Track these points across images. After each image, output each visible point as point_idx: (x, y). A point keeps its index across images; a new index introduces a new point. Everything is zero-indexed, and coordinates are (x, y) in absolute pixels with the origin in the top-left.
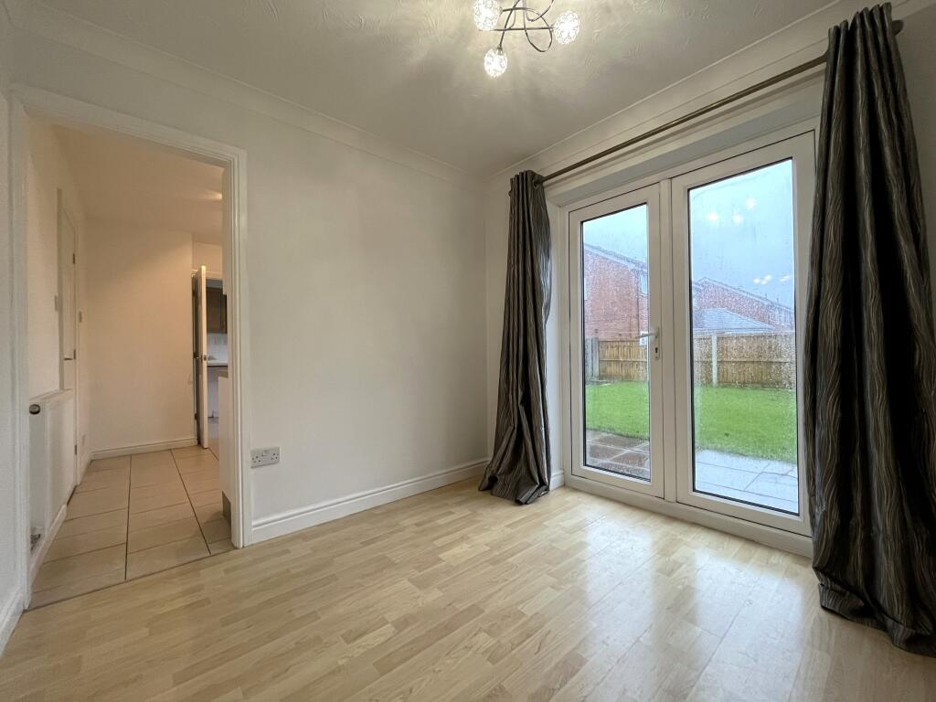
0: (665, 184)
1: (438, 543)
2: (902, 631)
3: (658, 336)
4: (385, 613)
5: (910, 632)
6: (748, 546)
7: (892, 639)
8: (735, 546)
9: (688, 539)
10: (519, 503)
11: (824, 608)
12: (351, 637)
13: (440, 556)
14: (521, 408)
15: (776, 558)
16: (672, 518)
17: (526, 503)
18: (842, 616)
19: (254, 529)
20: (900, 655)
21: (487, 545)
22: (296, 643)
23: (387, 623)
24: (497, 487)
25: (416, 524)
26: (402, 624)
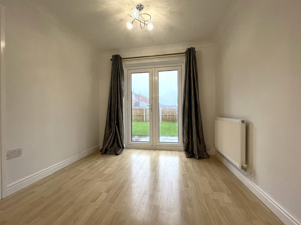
0: (153, 69)
1: (101, 170)
2: (197, 157)
3: (152, 106)
4: (100, 191)
5: (198, 156)
6: (171, 151)
7: (196, 159)
8: (169, 152)
9: (161, 153)
10: (117, 155)
11: (187, 157)
12: (93, 201)
13: (104, 173)
14: (116, 126)
15: (176, 152)
16: (155, 150)
17: (119, 154)
18: (189, 158)
19: (7, 189)
20: (197, 161)
21: (116, 166)
22: (74, 211)
23: (103, 193)
24: (108, 152)
25: (87, 168)
26: (108, 191)
